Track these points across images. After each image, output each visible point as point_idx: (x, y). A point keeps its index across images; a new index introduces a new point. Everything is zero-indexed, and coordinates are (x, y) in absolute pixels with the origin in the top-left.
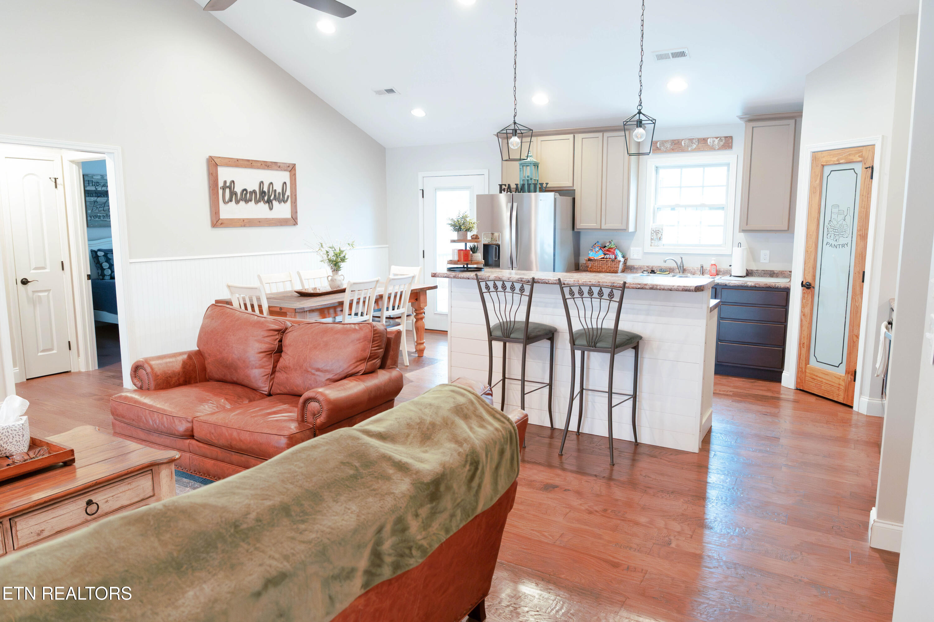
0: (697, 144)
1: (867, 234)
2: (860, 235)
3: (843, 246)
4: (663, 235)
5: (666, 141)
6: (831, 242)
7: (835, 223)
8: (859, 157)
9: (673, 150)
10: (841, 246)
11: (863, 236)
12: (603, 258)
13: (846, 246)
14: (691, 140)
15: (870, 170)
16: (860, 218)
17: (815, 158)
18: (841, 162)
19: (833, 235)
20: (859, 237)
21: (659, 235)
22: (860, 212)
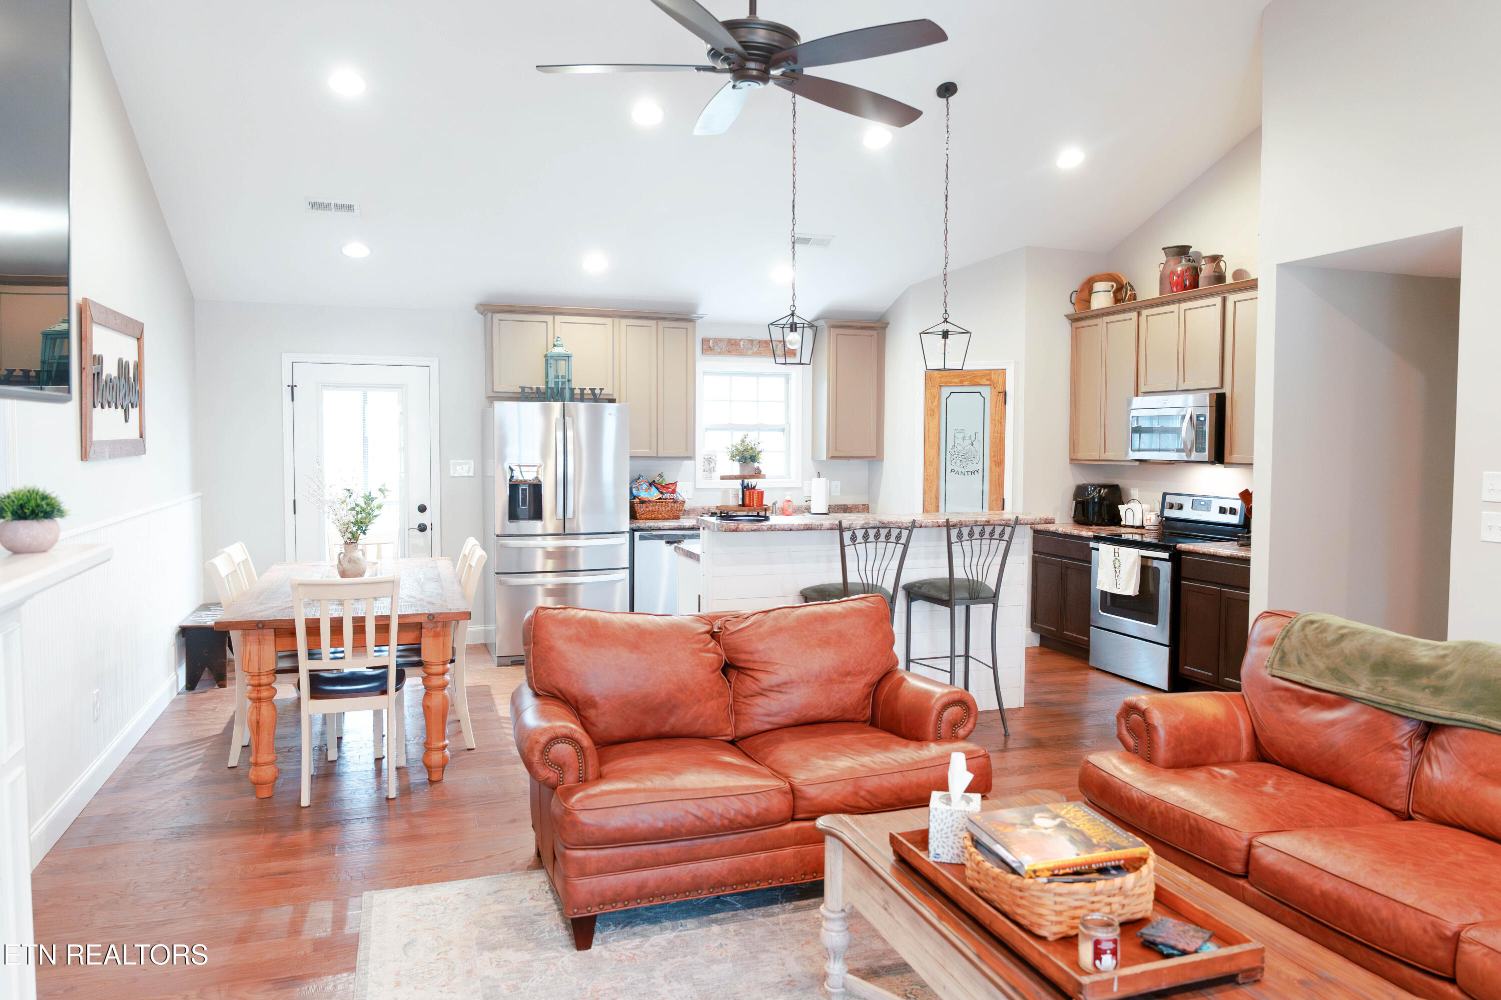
0: (758, 346)
1: (1003, 460)
2: (995, 461)
3: (973, 473)
4: (717, 463)
5: (721, 340)
6: (956, 469)
7: (960, 448)
8: (987, 380)
9: (729, 352)
10: (970, 473)
11: (998, 462)
12: (660, 498)
13: (976, 473)
14: (751, 341)
15: (1002, 395)
16: (993, 444)
17: (931, 377)
18: (965, 383)
19: (958, 462)
20: (993, 463)
21: (712, 465)
22: (992, 438)
